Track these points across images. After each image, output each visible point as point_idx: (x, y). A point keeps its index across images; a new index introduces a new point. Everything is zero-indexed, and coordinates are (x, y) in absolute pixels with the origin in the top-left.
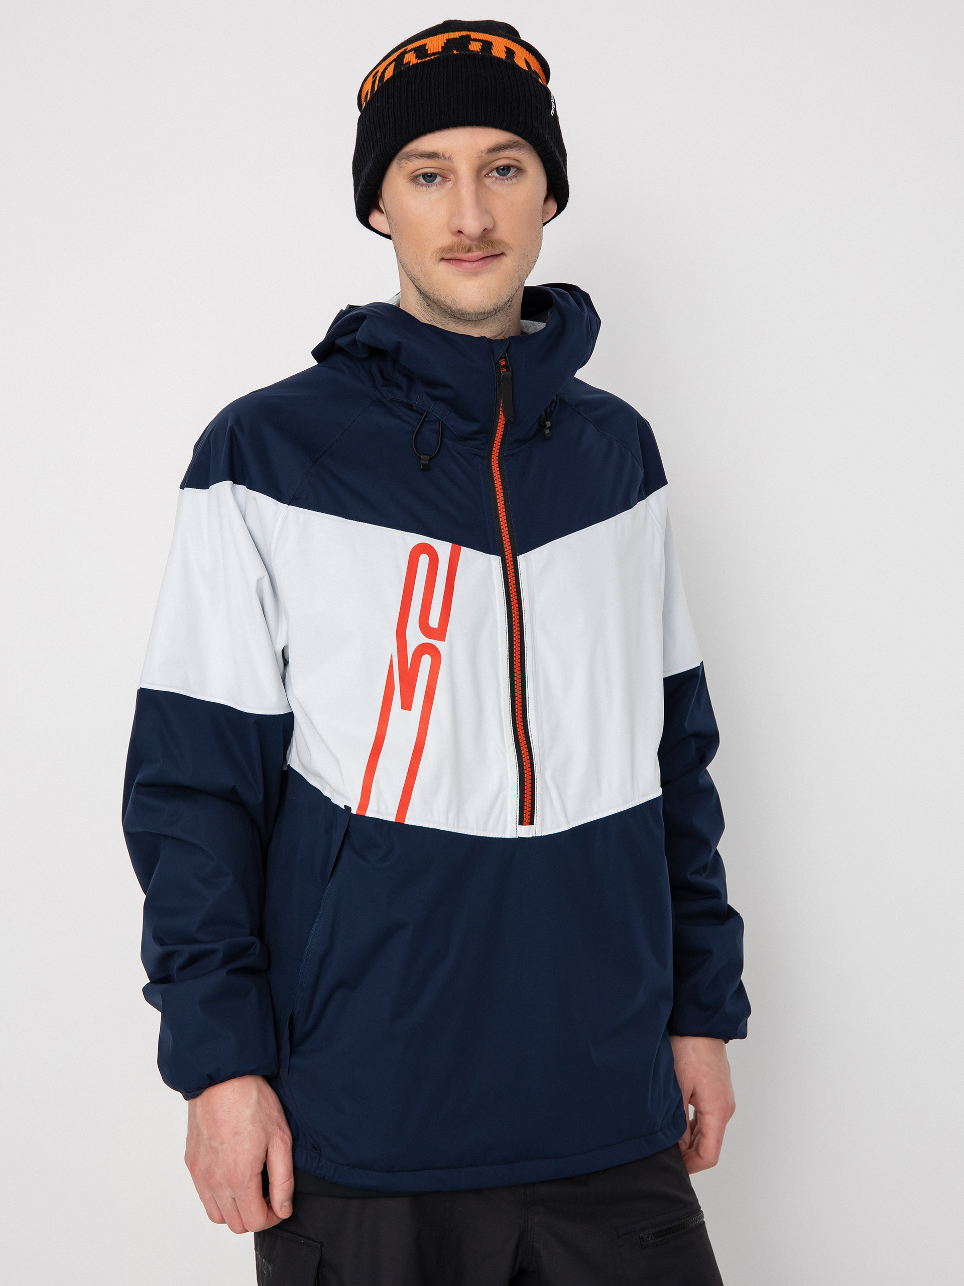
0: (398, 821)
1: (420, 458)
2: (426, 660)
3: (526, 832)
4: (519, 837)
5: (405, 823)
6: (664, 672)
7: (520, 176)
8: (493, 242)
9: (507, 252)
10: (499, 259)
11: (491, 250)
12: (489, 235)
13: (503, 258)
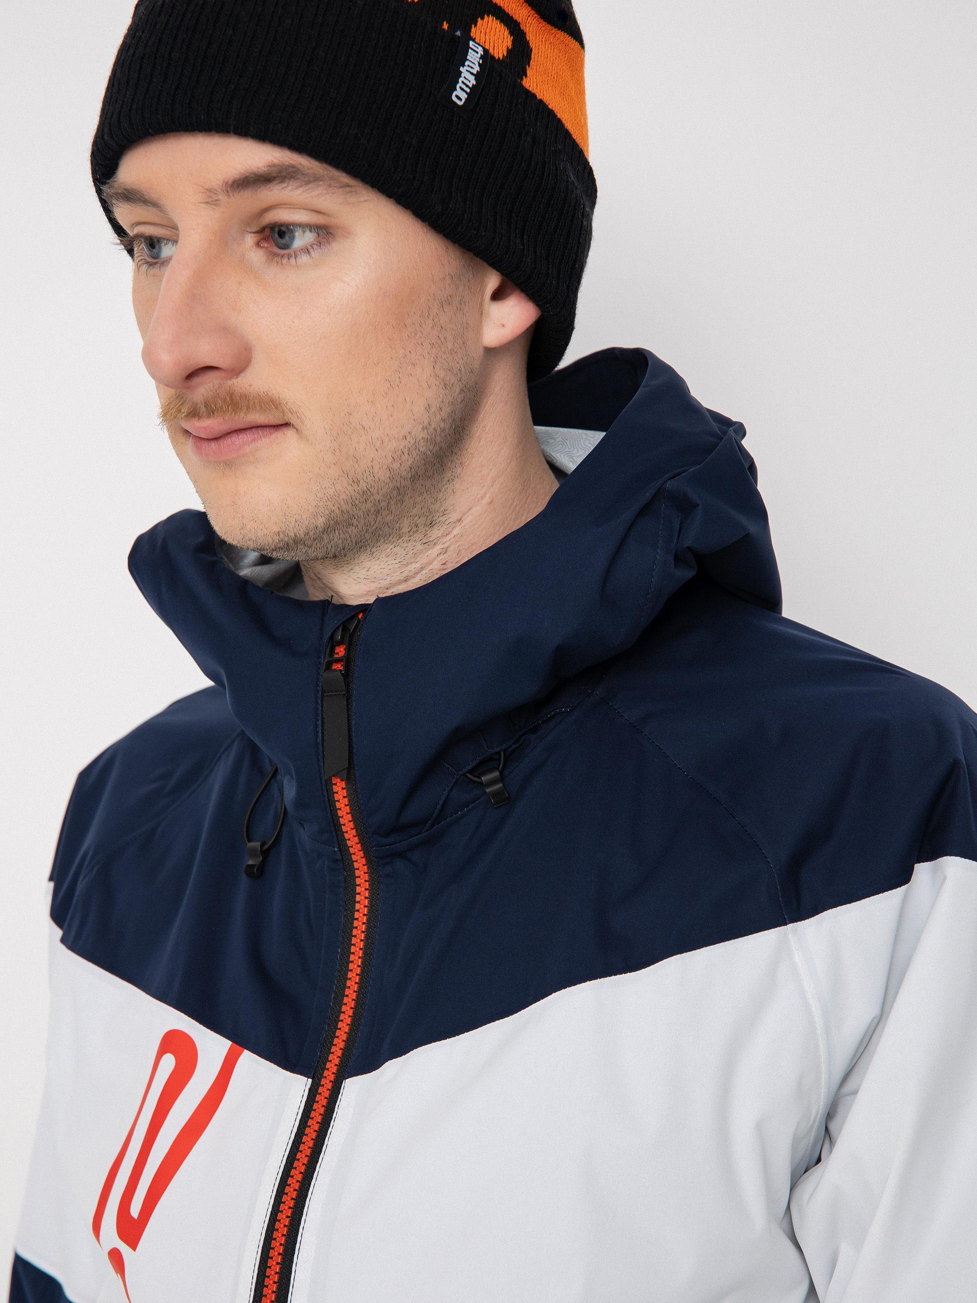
7: (334, 245)
8: (245, 397)
9: (293, 420)
10: (279, 435)
11: (242, 415)
12: (234, 381)
13: (290, 433)
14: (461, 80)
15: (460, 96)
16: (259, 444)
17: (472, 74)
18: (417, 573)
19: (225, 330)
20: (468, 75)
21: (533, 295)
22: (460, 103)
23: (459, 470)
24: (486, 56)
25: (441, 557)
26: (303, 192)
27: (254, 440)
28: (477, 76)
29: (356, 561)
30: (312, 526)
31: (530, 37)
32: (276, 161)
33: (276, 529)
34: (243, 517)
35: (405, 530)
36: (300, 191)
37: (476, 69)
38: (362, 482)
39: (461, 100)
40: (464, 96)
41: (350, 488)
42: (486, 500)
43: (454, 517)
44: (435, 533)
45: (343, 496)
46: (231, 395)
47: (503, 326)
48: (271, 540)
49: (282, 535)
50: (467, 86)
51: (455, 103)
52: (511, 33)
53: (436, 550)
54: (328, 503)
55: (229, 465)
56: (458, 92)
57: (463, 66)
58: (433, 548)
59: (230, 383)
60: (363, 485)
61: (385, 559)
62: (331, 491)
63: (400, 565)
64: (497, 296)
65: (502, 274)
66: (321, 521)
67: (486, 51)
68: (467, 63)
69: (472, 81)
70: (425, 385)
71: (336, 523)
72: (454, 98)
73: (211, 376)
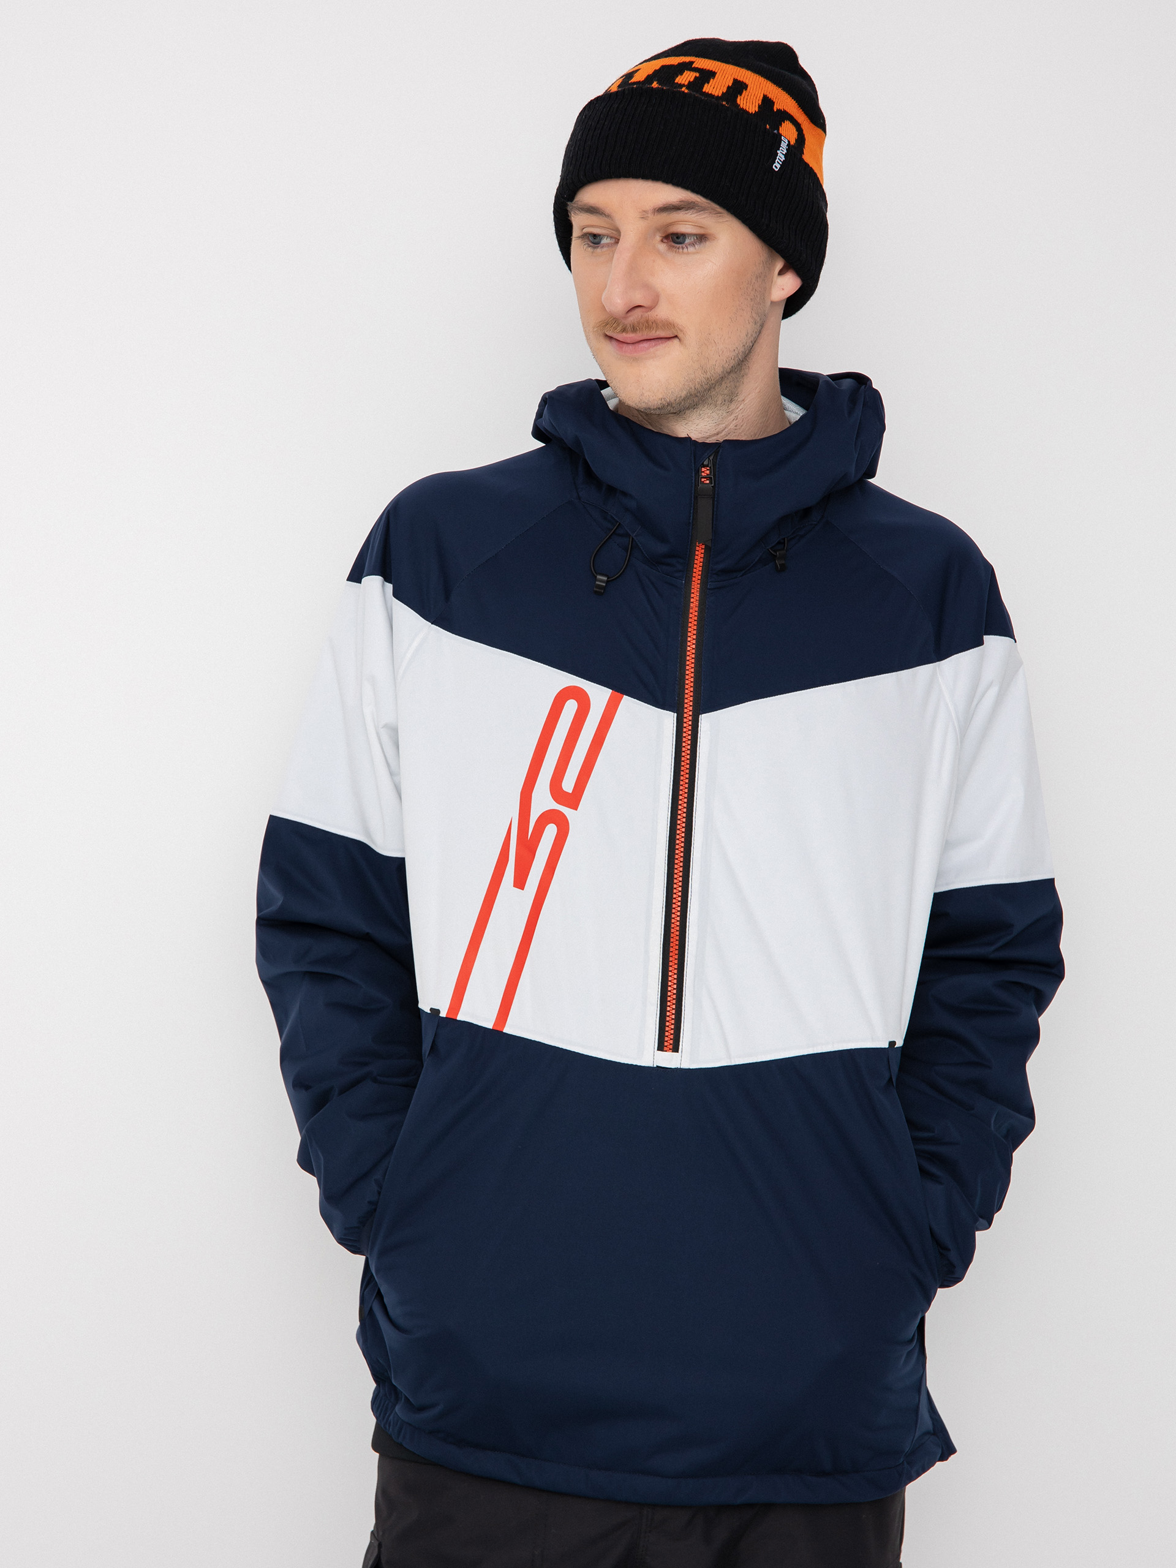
0: (495, 1028)
1: (596, 577)
2: (551, 831)
3: (668, 1060)
4: (657, 1066)
5: (504, 1031)
6: (936, 886)
7: (707, 243)
8: (655, 322)
9: (680, 335)
10: (669, 343)
11: (654, 332)
12: (649, 313)
13: (676, 341)
14: (777, 157)
15: (777, 166)
16: (658, 347)
17: (783, 154)
18: (723, 430)
19: (647, 286)
20: (781, 156)
21: (799, 273)
22: (777, 170)
23: (747, 371)
24: (789, 145)
25: (735, 422)
26: (697, 216)
27: (656, 345)
28: (785, 155)
29: (690, 419)
30: (679, 396)
31: (805, 132)
32: (683, 199)
33: (661, 396)
34: (643, 388)
35: (719, 402)
36: (693, 216)
37: (785, 152)
38: (708, 372)
39: (777, 168)
40: (779, 166)
41: (702, 375)
42: (757, 390)
43: (741, 398)
44: (733, 406)
45: (698, 380)
46: (647, 322)
47: (783, 289)
48: (656, 403)
49: (663, 400)
50: (781, 161)
51: (774, 170)
52: (797, 130)
53: (732, 417)
54: (690, 383)
55: (636, 359)
56: (776, 164)
57: (779, 150)
58: (731, 415)
59: (646, 314)
60: (709, 375)
61: (707, 419)
62: (693, 376)
63: (715, 424)
64: (781, 273)
65: (785, 260)
66: (684, 394)
67: (789, 141)
68: (781, 148)
69: (783, 159)
70: (747, 322)
71: (691, 395)
72: (774, 167)
73: (638, 310)
